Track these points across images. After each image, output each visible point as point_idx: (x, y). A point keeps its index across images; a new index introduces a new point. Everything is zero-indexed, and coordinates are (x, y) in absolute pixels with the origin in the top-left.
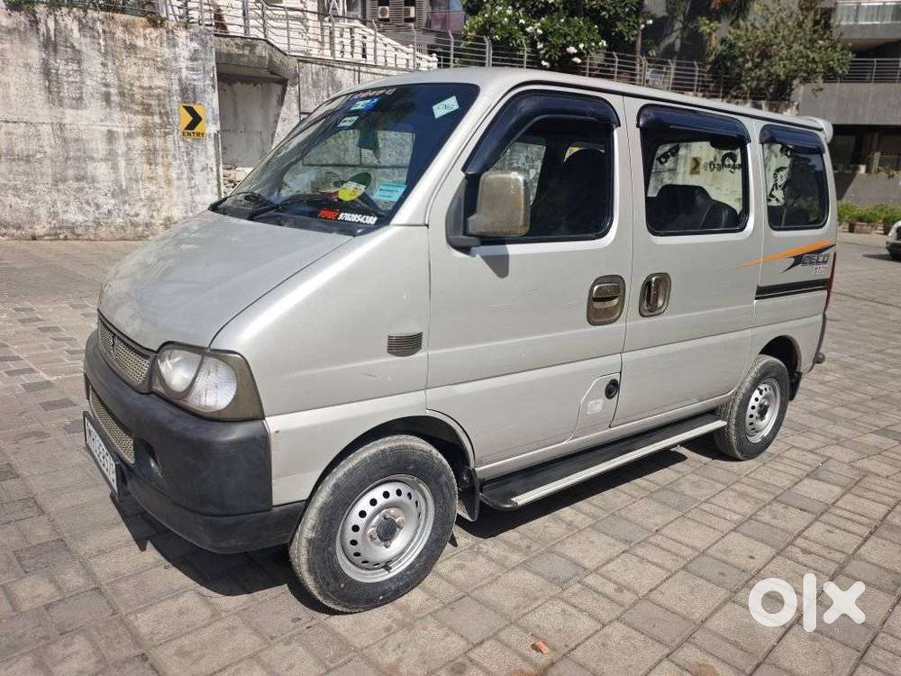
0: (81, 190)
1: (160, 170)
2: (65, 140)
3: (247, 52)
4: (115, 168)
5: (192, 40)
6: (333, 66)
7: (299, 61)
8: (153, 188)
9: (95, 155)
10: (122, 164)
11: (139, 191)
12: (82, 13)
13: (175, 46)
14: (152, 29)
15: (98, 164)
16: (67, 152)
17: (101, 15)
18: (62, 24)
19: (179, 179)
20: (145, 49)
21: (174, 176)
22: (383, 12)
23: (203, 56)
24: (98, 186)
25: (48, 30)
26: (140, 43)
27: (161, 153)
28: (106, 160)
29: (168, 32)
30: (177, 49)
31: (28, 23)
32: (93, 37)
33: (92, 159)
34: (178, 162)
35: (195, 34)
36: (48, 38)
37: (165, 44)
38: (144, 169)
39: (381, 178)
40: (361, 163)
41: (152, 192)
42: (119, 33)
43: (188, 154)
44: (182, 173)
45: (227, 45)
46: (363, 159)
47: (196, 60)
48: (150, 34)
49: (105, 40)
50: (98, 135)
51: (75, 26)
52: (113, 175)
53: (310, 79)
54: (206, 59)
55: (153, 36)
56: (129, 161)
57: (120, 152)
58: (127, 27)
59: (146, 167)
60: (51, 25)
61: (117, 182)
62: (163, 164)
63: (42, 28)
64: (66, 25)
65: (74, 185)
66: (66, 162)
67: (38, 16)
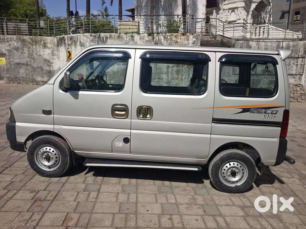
0: (159, 81)
1: (180, 76)
2: (157, 68)
3: (213, 39)
4: (168, 76)
5: (194, 38)
6: (249, 41)
7: (236, 40)
8: (177, 81)
9: (163, 72)
10: (170, 74)
11: (173, 82)
12: (165, 34)
13: (188, 40)
14: (183, 36)
15: (164, 75)
16: (157, 72)
17: (170, 34)
18: (160, 38)
19: (185, 79)
20: (180, 42)
21: (184, 78)
22: (297, 18)
23: (196, 42)
24: (163, 80)
25: (156, 40)
26: (179, 40)
27: (181, 71)
28: (166, 73)
29: (187, 37)
30: (189, 41)
31: (152, 39)
32: (167, 40)
33: (163, 73)
34: (185, 74)
35: (195, 36)
36: (156, 42)
37: (186, 40)
38: (175, 76)
39: (263, 79)
40: (256, 74)
41: (177, 82)
42: (174, 39)
43: (188, 71)
44: (186, 77)
45: (207, 38)
46: (257, 72)
47: (194, 44)
48: (182, 38)
49: (170, 41)
50: (165, 67)
51: (163, 38)
52: (167, 78)
53: (239, 46)
54: (197, 43)
55: (183, 38)
56: (172, 74)
57: (170, 71)
58: (176, 37)
59: (176, 75)
60: (157, 38)
61: (168, 79)
62: (181, 75)
63: (155, 39)
64: (161, 38)
65: (157, 80)
66: (156, 74)
67: (154, 36)
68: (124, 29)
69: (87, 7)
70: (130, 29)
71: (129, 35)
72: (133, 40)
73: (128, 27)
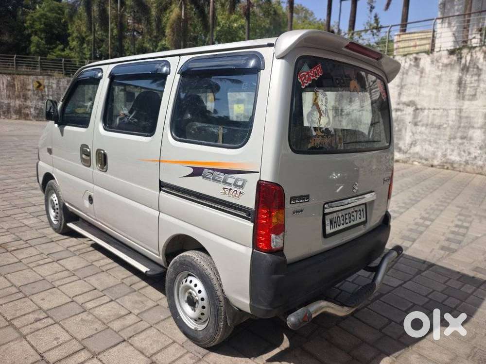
0: (462, 144)
2: (460, 117)
9: (475, 125)
15: (476, 130)
16: (460, 123)
25: (466, 61)
28: (481, 128)
31: (457, 60)
33: (473, 127)
36: (465, 65)
50: (480, 114)
51: (482, 56)
60: (469, 58)
63: (463, 61)
64: (477, 57)
65: (459, 141)
66: (458, 129)
67: (462, 55)
68: (404, 48)
69: (350, 21)
70: (415, 46)
71: (411, 57)
72: (417, 66)
73: (412, 43)
